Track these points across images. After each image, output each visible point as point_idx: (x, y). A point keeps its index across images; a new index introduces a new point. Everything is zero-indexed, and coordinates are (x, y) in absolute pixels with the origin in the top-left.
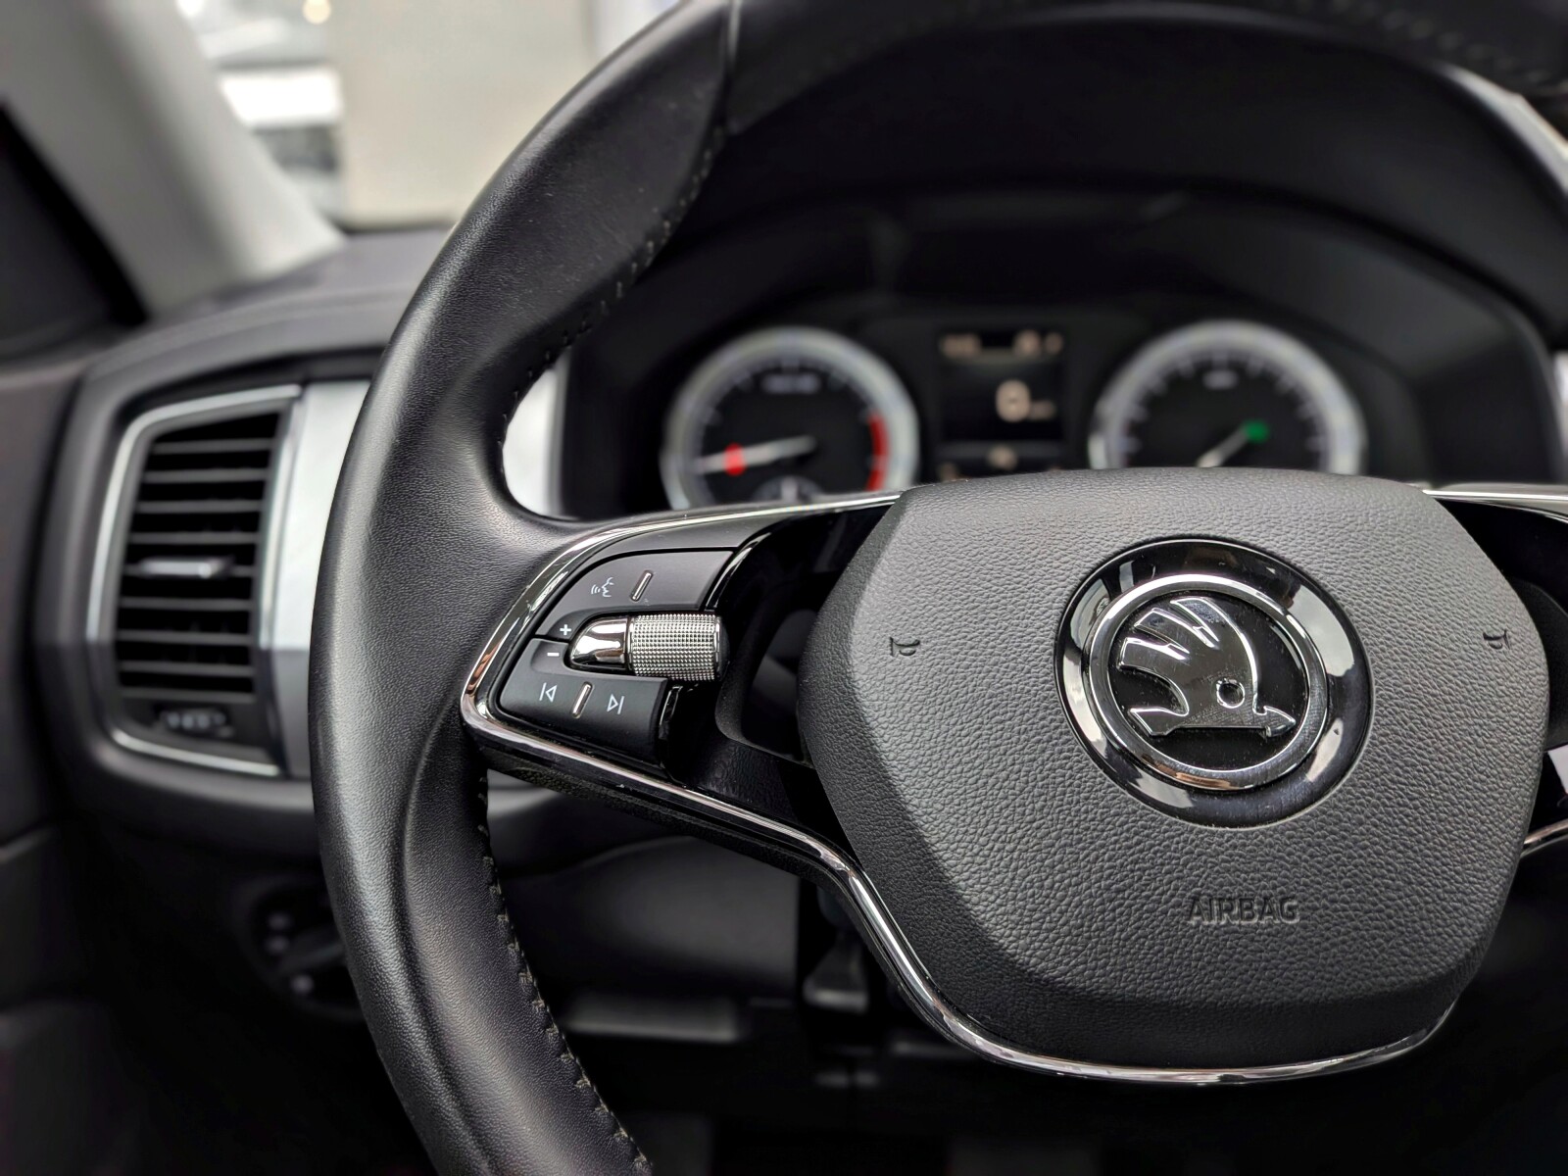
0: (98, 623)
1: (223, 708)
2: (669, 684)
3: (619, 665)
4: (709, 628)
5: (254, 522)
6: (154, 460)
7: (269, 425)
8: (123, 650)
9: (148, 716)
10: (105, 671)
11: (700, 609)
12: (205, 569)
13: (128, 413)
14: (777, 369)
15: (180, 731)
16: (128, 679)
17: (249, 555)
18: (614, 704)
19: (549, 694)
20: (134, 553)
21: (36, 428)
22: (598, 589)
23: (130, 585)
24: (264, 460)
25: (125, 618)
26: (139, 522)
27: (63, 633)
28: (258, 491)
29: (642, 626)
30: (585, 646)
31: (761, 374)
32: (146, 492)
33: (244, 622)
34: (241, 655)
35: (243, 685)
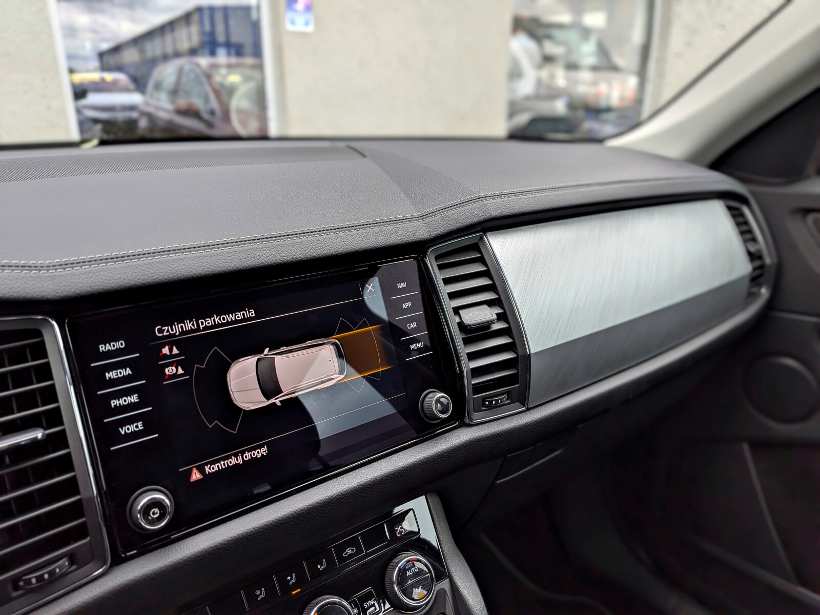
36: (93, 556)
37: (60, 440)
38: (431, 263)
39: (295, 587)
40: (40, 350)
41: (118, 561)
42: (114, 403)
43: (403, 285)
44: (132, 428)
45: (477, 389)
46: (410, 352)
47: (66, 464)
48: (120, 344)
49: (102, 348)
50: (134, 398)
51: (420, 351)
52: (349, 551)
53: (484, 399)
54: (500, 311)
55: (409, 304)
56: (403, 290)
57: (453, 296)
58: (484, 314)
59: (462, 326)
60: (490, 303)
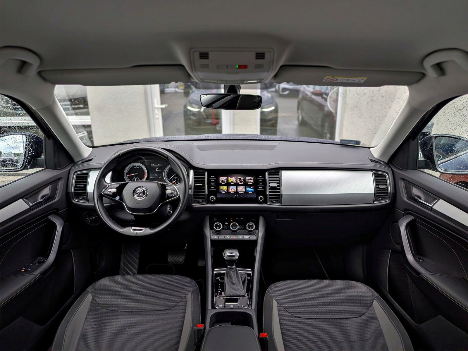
0: (73, 191)
1: (83, 197)
2: (113, 192)
3: (111, 191)
4: (116, 189)
5: (86, 182)
6: (77, 177)
7: (87, 174)
8: (75, 193)
9: (77, 198)
10: (74, 194)
11: (116, 188)
12: (82, 186)
13: (75, 173)
14: (135, 166)
15: (80, 199)
16: (75, 195)
17: (86, 185)
18: (110, 193)
19: (106, 193)
20: (76, 185)
21: (67, 174)
22: (110, 187)
23: (75, 187)
24: (87, 177)
25: (75, 190)
26: (76, 182)
27: (70, 191)
28: (86, 179)
29: (112, 189)
30: (109, 190)
31: (133, 167)
32: (76, 179)
33: (85, 190)
34: (85, 193)
35: (85, 195)
36: (205, 202)
37: (204, 186)
38: (267, 174)
39: (232, 220)
40: (204, 175)
41: (207, 204)
42: (211, 184)
43: (261, 177)
44: (213, 188)
45: (270, 198)
46: (259, 188)
47: (204, 189)
48: (214, 177)
49: (212, 177)
50: (214, 184)
51: (261, 189)
52: (242, 218)
53: (271, 200)
54: (279, 185)
55: (261, 180)
56: (261, 178)
57: (269, 180)
58: (275, 185)
59: (269, 186)
60: (277, 183)
